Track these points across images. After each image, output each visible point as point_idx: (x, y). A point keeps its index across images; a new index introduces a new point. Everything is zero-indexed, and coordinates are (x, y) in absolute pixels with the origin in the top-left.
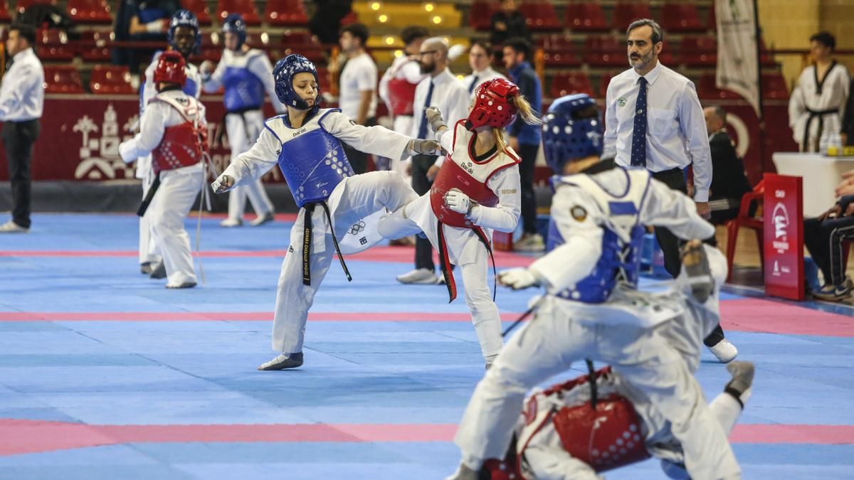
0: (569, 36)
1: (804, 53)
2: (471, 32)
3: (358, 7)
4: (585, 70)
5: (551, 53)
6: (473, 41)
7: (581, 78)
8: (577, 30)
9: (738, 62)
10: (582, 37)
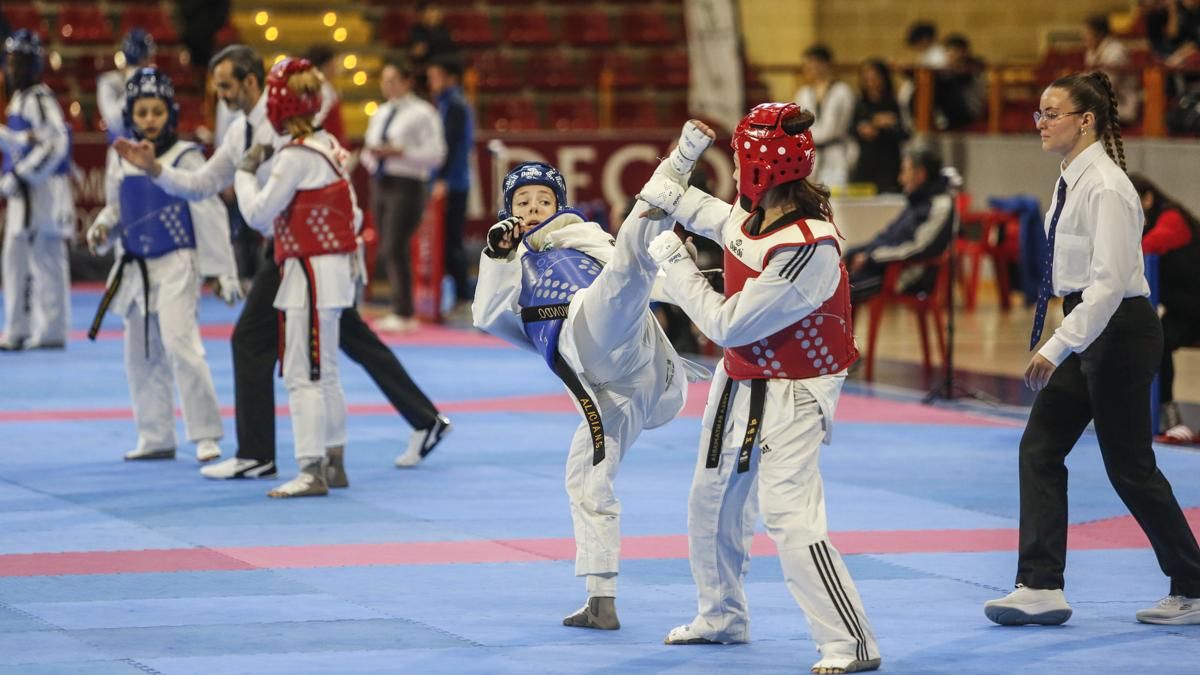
0: (507, 53)
1: (797, 71)
2: (383, 49)
3: (239, 20)
4: (529, 95)
5: (485, 74)
6: (387, 61)
7: (523, 105)
8: (518, 45)
9: (717, 83)
10: (522, 54)
